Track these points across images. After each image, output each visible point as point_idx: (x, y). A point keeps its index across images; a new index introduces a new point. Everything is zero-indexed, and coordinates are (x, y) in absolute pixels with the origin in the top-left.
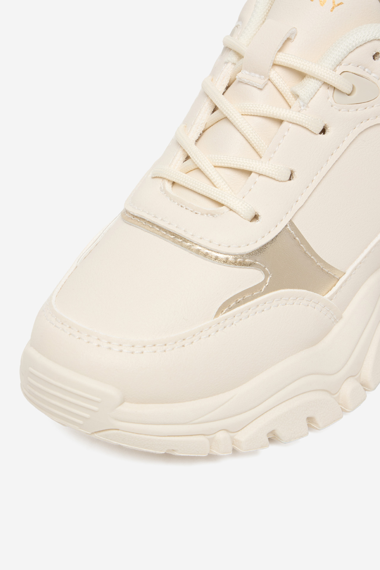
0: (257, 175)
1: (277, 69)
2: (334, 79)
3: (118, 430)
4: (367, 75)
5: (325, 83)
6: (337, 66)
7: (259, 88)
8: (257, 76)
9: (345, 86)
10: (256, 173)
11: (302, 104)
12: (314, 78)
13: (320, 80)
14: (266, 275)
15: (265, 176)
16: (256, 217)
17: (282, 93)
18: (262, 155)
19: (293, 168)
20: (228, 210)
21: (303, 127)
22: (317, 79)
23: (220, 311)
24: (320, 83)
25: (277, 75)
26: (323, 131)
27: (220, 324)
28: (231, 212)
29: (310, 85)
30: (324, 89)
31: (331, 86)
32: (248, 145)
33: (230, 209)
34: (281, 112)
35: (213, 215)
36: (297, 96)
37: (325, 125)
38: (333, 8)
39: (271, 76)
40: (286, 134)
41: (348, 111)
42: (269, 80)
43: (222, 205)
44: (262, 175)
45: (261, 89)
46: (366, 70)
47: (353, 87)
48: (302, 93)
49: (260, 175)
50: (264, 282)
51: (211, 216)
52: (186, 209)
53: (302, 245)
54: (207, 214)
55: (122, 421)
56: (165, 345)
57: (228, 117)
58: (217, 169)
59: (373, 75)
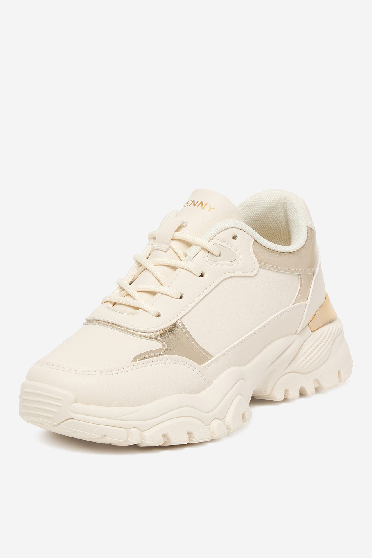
0: (161, 294)
1: (176, 242)
2: (209, 246)
3: (73, 419)
4: (229, 247)
5: (203, 248)
6: (210, 240)
7: (164, 251)
8: (164, 245)
9: (215, 250)
10: (160, 293)
11: (189, 258)
12: (196, 245)
13: (200, 246)
14: (164, 346)
15: (165, 294)
16: (159, 316)
17: (178, 254)
18: (164, 284)
19: (182, 292)
20: (143, 311)
21: (188, 270)
22: (198, 245)
23: (135, 359)
24: (200, 248)
25: (175, 245)
26: (202, 275)
27: (135, 366)
28: (145, 312)
29: (194, 249)
30: (202, 252)
31: (207, 250)
32: (157, 281)
33: (144, 310)
34: (175, 262)
35: (134, 314)
36: (186, 255)
37: (203, 272)
38: (209, 211)
39: (171, 245)
40: (178, 274)
41: (217, 266)
42: (170, 247)
43: (139, 309)
44: (164, 294)
45: (166, 252)
46: (229, 244)
47: (220, 253)
48: (189, 254)
49: (162, 294)
50: (162, 349)
51: (133, 315)
52: (119, 313)
53: (186, 334)
54: (131, 314)
55: (76, 413)
56: (102, 372)
57: (148, 268)
58: (139, 293)
59: (233, 248)
